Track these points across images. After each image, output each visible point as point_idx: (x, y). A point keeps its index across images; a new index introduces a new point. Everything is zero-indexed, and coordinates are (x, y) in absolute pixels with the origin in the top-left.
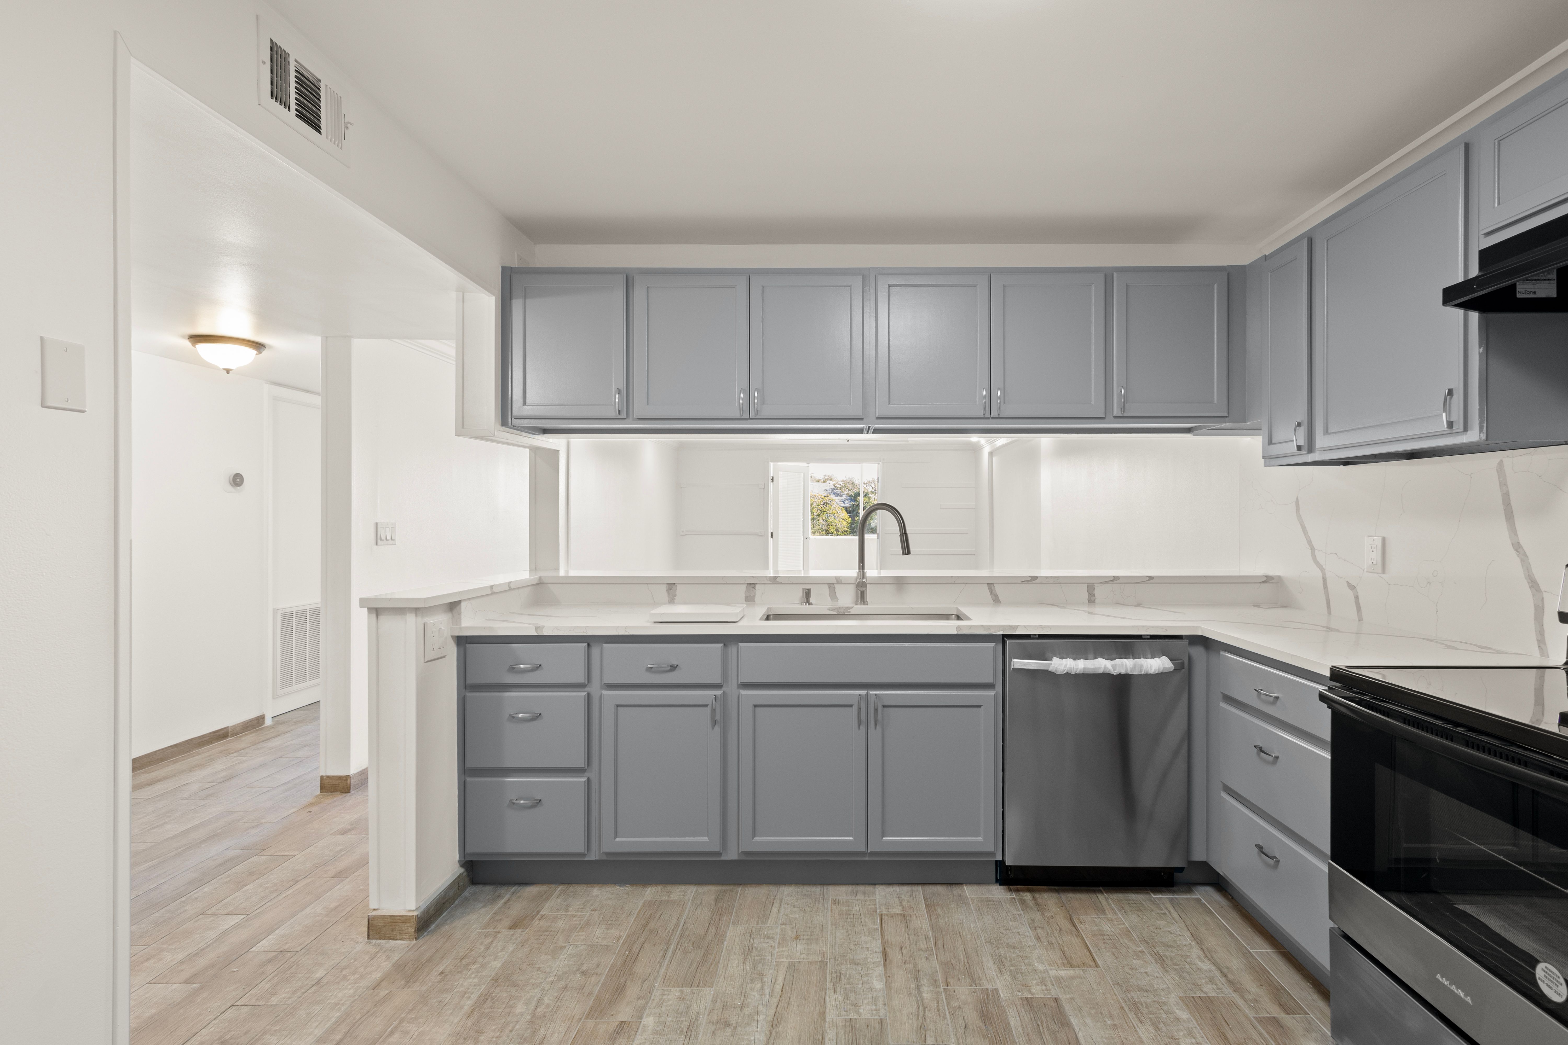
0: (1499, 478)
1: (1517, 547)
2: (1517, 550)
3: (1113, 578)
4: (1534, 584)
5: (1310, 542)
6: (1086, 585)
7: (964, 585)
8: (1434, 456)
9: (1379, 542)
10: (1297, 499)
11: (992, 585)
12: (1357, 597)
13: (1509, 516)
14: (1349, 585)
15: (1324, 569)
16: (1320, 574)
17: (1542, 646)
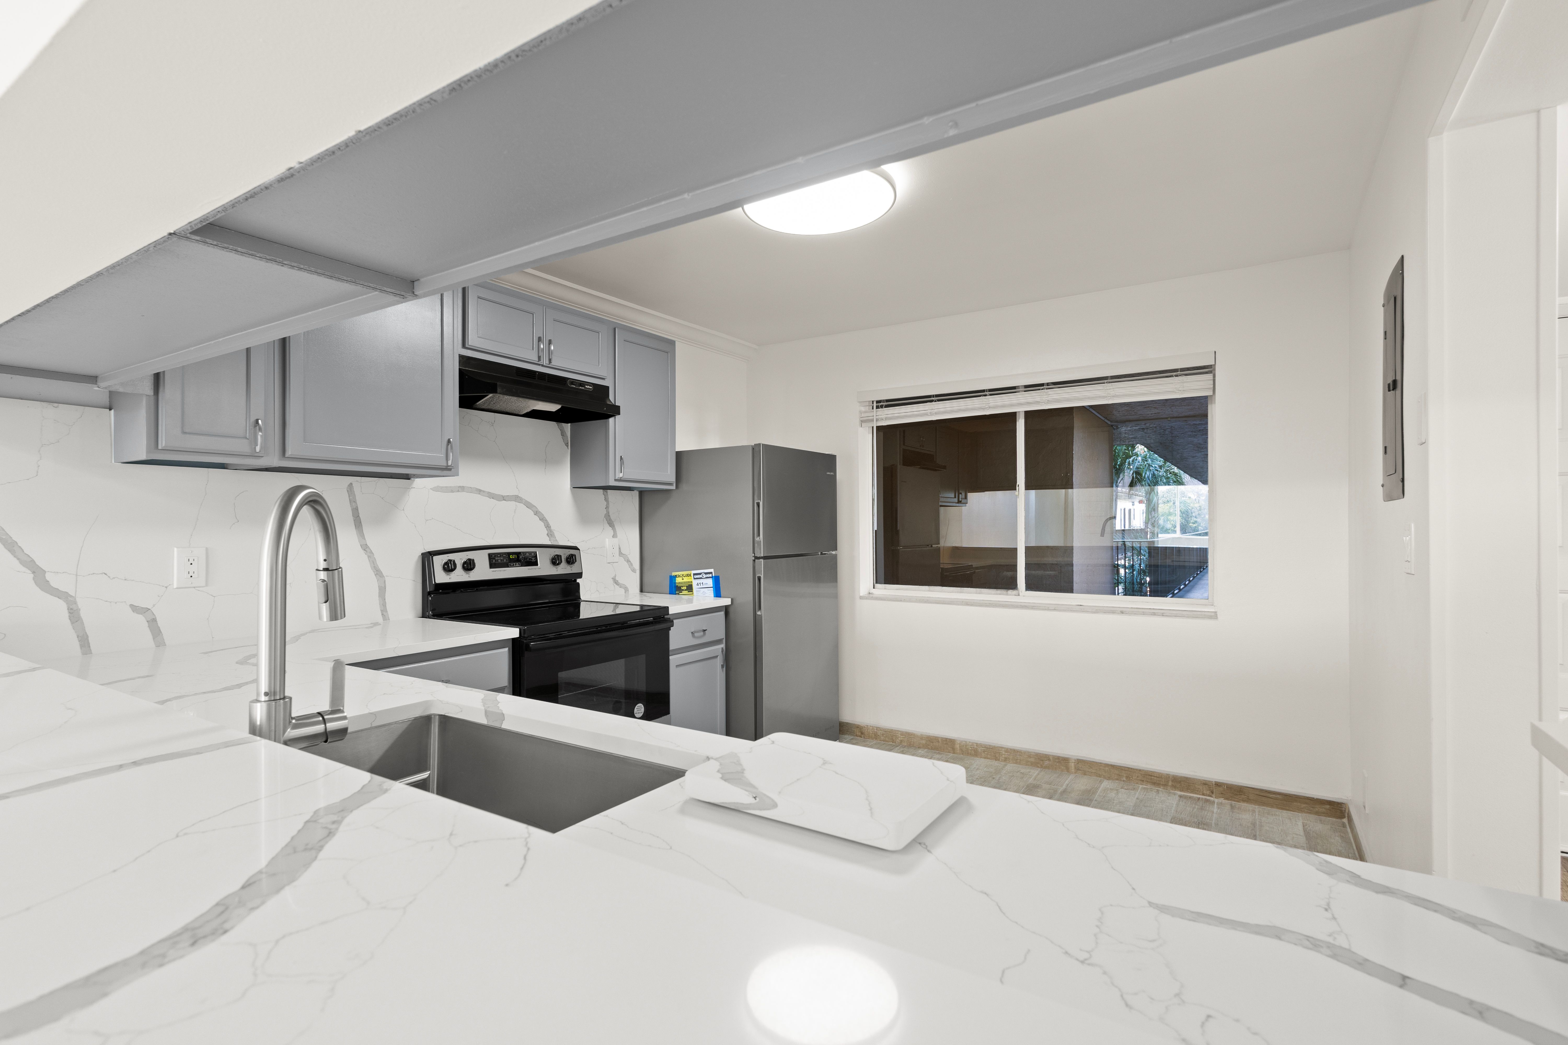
0: (349, 497)
1: (365, 547)
2: (365, 550)
4: (378, 573)
5: (30, 565)
9: (201, 553)
12: (152, 621)
13: (358, 524)
14: (135, 609)
15: (71, 596)
16: (61, 606)
17: (384, 613)
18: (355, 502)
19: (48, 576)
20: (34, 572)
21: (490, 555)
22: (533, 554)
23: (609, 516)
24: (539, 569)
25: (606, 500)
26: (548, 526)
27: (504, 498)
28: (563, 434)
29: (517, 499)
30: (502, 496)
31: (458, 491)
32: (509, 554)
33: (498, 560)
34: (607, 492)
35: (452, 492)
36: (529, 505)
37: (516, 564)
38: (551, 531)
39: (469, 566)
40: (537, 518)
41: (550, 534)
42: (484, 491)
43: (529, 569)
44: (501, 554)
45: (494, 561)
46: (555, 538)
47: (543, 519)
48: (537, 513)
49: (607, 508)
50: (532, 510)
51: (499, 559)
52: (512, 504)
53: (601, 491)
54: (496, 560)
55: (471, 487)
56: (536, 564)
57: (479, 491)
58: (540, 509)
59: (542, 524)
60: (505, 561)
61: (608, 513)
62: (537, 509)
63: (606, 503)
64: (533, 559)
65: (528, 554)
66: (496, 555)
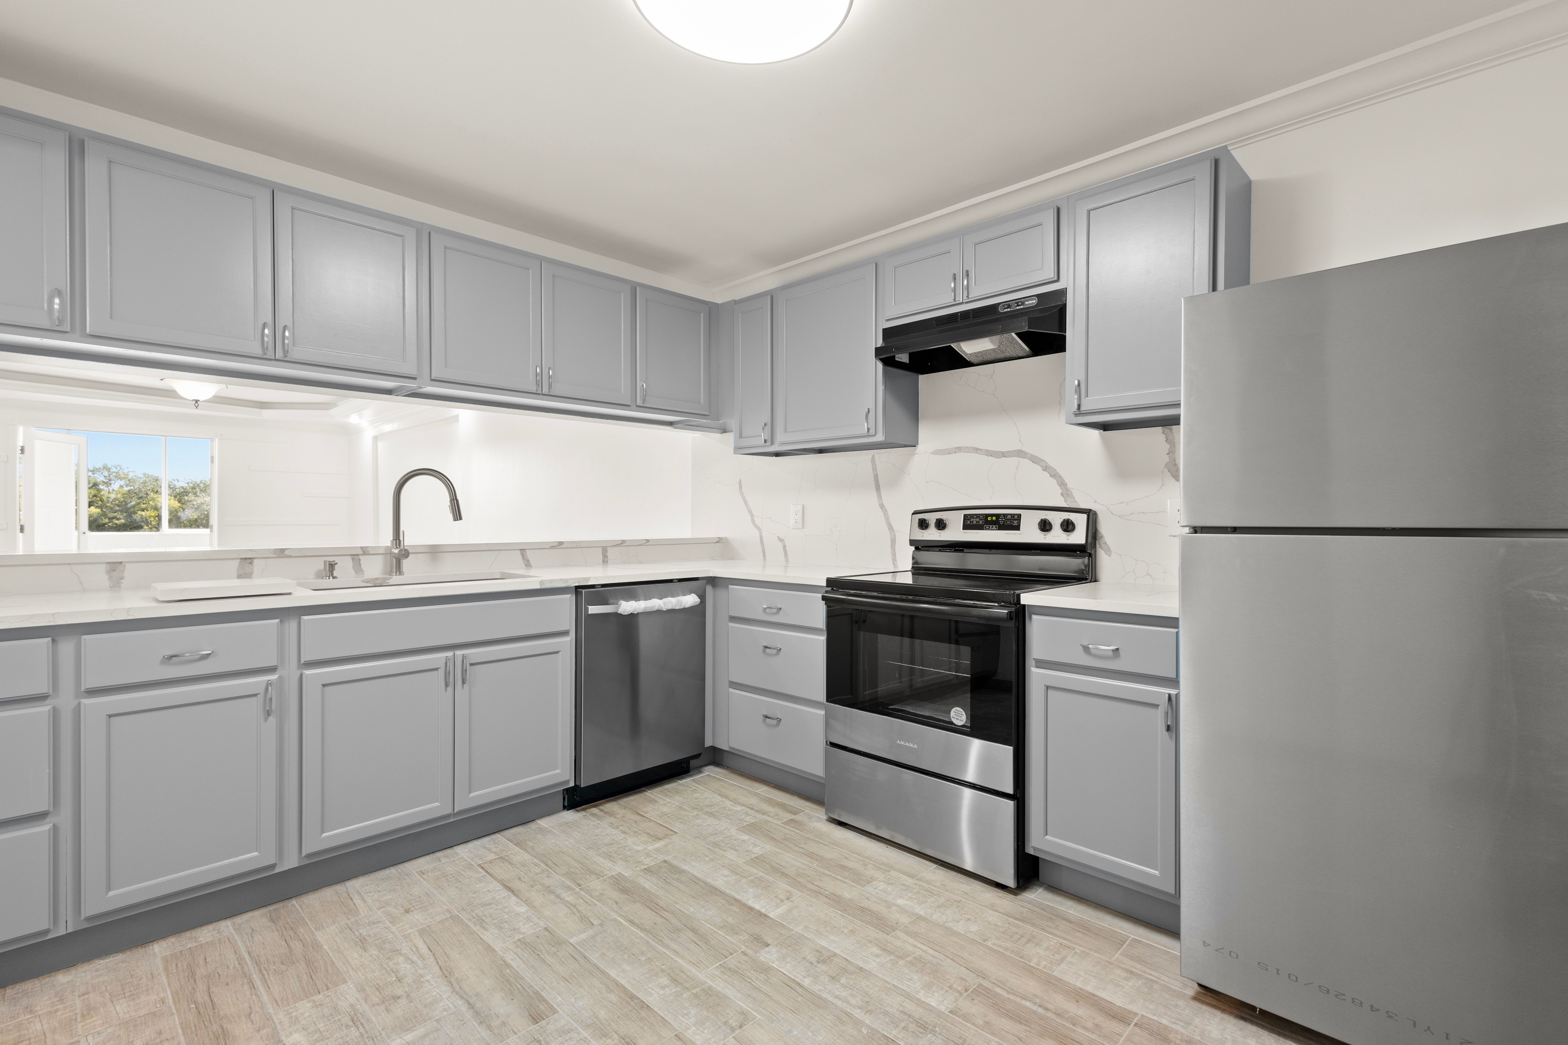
0: (873, 467)
1: (882, 506)
2: (882, 508)
3: (621, 542)
4: (890, 528)
5: (750, 511)
6: (601, 548)
7: (499, 551)
8: (834, 452)
9: (800, 508)
10: (740, 480)
11: (524, 551)
12: (784, 547)
13: (878, 488)
14: (779, 537)
15: (761, 529)
16: (758, 534)
17: (895, 562)
18: (876, 470)
19: (755, 519)
20: (750, 515)
21: (966, 516)
22: (1016, 517)
23: (1172, 465)
24: (1021, 534)
25: (1167, 441)
26: (1062, 484)
27: (1004, 455)
29: (1020, 454)
30: (1002, 452)
31: (955, 452)
32: (987, 515)
33: (973, 521)
35: (950, 453)
36: (1035, 460)
37: (992, 527)
38: (1067, 490)
39: (941, 525)
40: (1046, 474)
41: (1066, 492)
42: (981, 450)
43: (1006, 534)
44: (978, 516)
45: (968, 522)
46: (1074, 498)
47: (1055, 475)
48: (1046, 468)
49: (1168, 453)
50: (1040, 466)
51: (975, 521)
52: (1015, 460)
54: (971, 522)
55: (967, 447)
56: (1017, 528)
57: (977, 450)
58: (1051, 463)
59: (1054, 481)
60: (981, 522)
61: (1174, 460)
62: (1047, 463)
63: (1168, 446)
64: (1016, 522)
65: (1009, 517)
66: (972, 516)
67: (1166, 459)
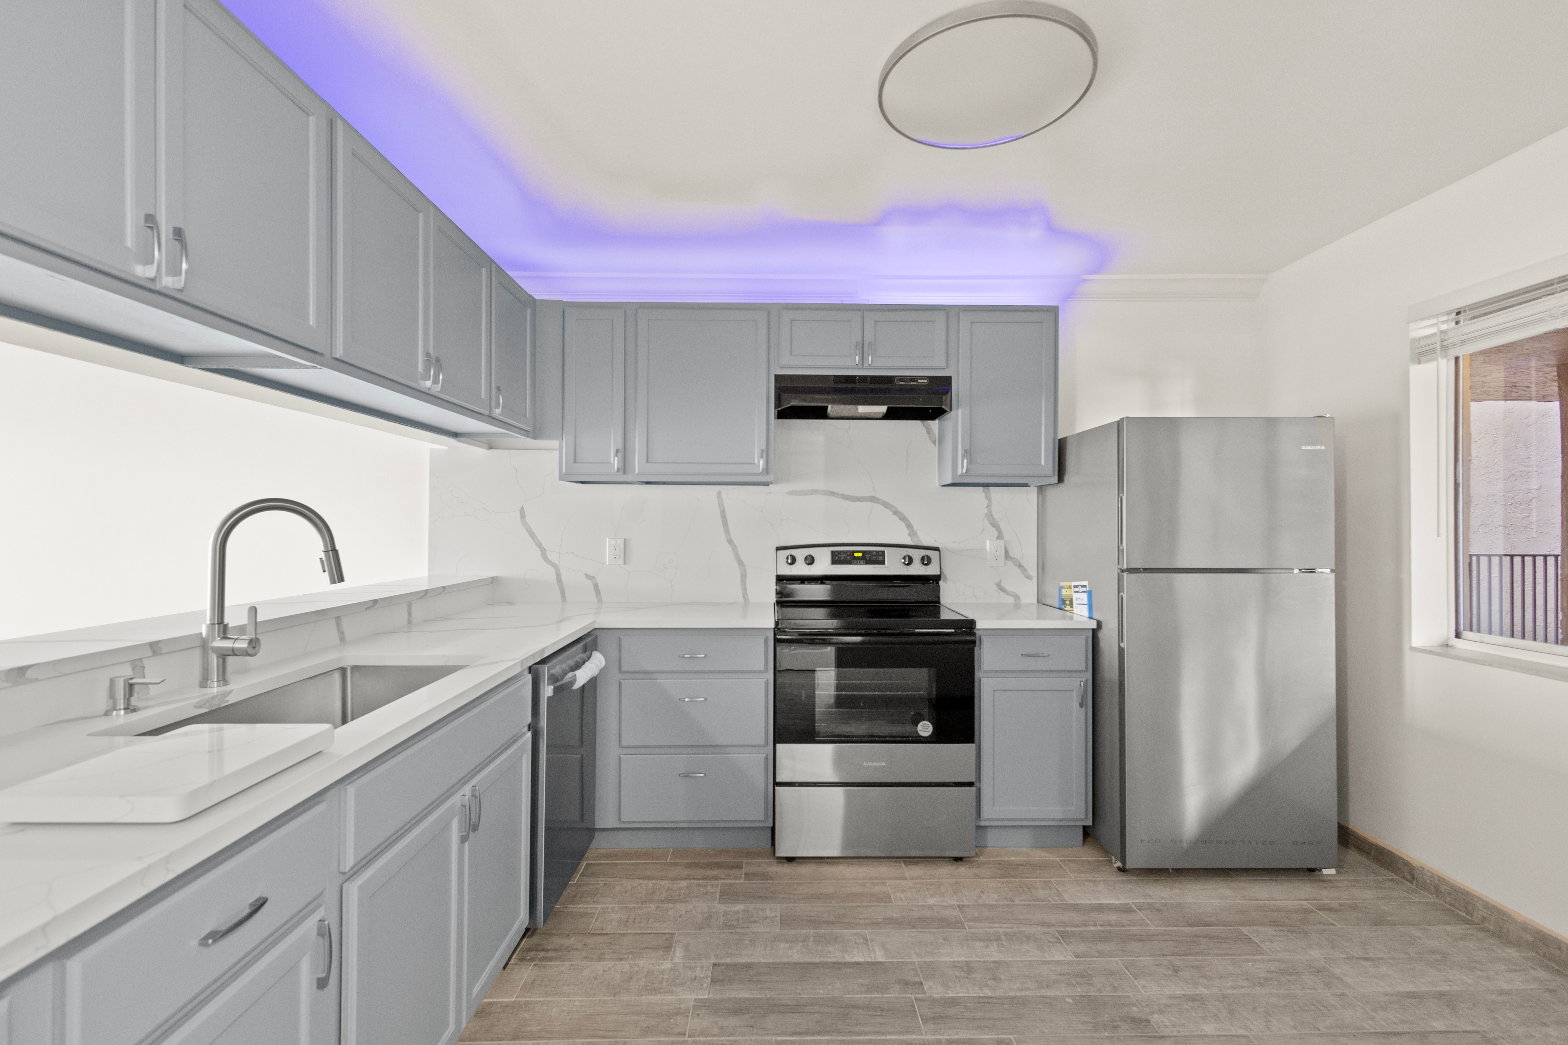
0: (718, 501)
1: (730, 542)
2: (729, 544)
4: (740, 563)
5: (539, 545)
6: (407, 604)
9: (620, 542)
10: (522, 508)
12: (596, 585)
13: (725, 523)
14: (588, 576)
15: (557, 566)
16: (552, 571)
18: (723, 505)
19: (548, 553)
20: (541, 550)
21: (833, 553)
22: (880, 553)
23: (992, 515)
24: (886, 568)
25: (988, 498)
26: (909, 526)
27: (858, 499)
28: (929, 431)
29: (873, 499)
30: (857, 497)
31: (812, 494)
32: (853, 552)
34: (989, 489)
35: (806, 494)
36: (887, 505)
37: (860, 562)
38: (913, 531)
39: (810, 560)
40: (896, 518)
41: (912, 533)
42: (837, 494)
43: (874, 568)
44: (845, 552)
45: (837, 558)
46: (918, 538)
47: (903, 518)
48: (896, 513)
49: (989, 506)
50: (891, 510)
51: (842, 557)
52: (868, 505)
53: (981, 488)
54: (839, 558)
55: (824, 491)
56: (883, 562)
57: (833, 494)
58: (901, 509)
59: (902, 524)
60: (848, 558)
61: (991, 512)
62: (896, 509)
63: (987, 501)
64: (881, 558)
65: (874, 553)
66: (839, 552)
67: (986, 511)
